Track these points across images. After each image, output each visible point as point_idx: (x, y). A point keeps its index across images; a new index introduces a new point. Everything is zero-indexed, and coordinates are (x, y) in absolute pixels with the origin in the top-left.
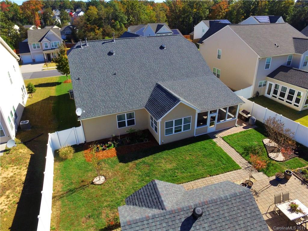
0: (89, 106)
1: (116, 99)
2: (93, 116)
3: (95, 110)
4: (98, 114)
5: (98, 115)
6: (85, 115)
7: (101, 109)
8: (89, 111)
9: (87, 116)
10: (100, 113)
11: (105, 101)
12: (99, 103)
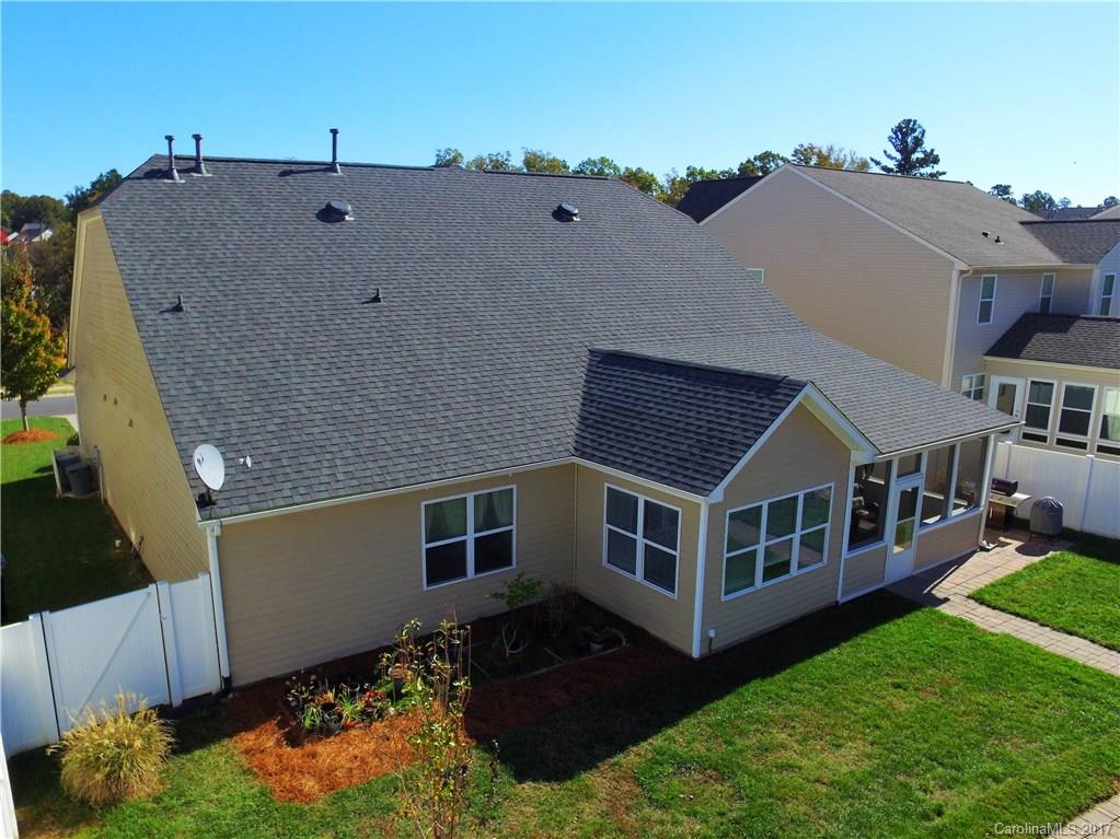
0: (262, 444)
1: (409, 412)
2: (298, 499)
3: (303, 468)
4: (323, 488)
5: (326, 495)
6: (244, 493)
7: (338, 462)
8: (268, 473)
9: (254, 498)
10: (334, 485)
11: (351, 419)
12: (316, 430)
